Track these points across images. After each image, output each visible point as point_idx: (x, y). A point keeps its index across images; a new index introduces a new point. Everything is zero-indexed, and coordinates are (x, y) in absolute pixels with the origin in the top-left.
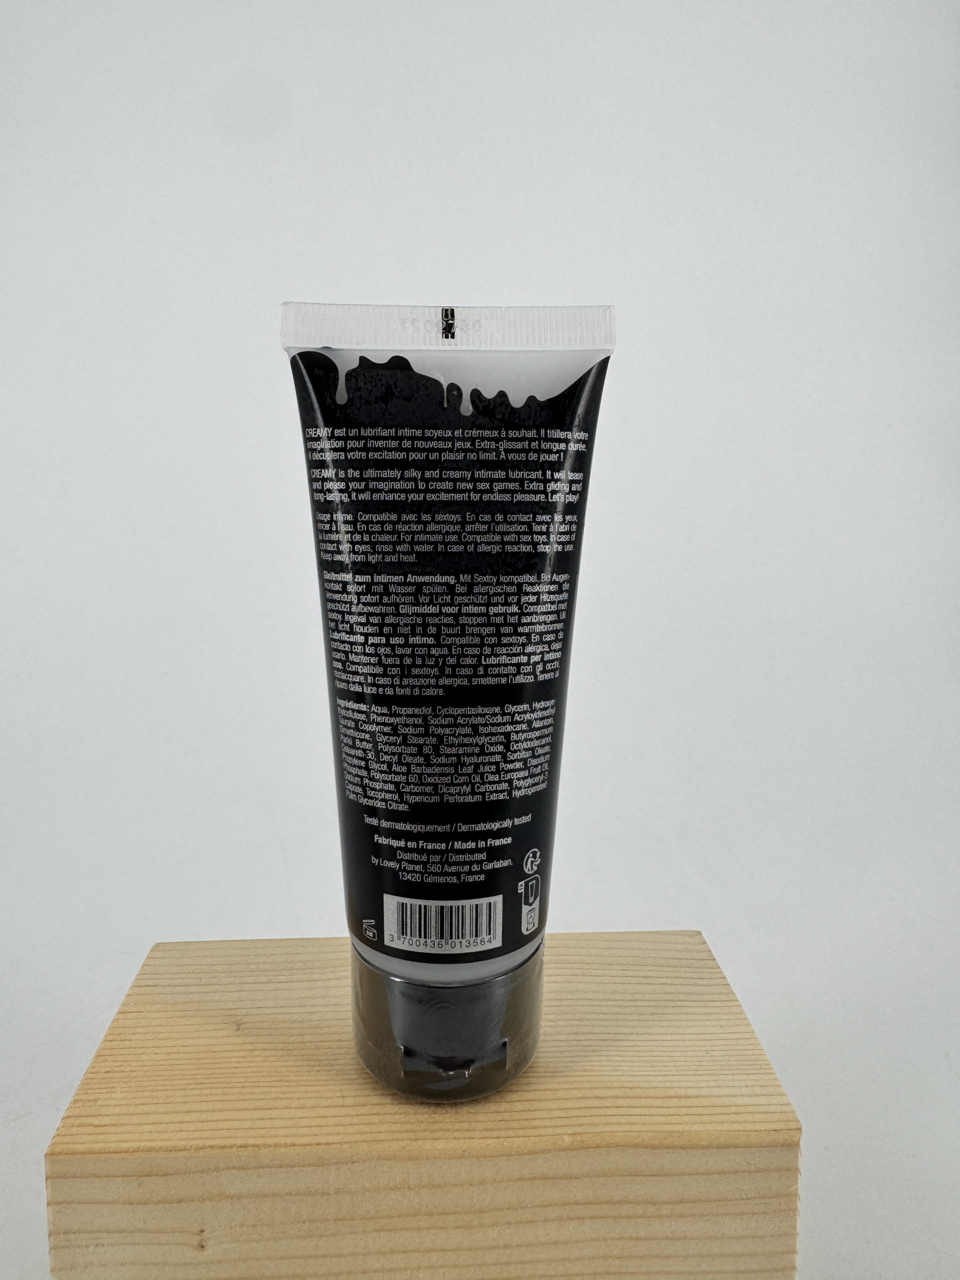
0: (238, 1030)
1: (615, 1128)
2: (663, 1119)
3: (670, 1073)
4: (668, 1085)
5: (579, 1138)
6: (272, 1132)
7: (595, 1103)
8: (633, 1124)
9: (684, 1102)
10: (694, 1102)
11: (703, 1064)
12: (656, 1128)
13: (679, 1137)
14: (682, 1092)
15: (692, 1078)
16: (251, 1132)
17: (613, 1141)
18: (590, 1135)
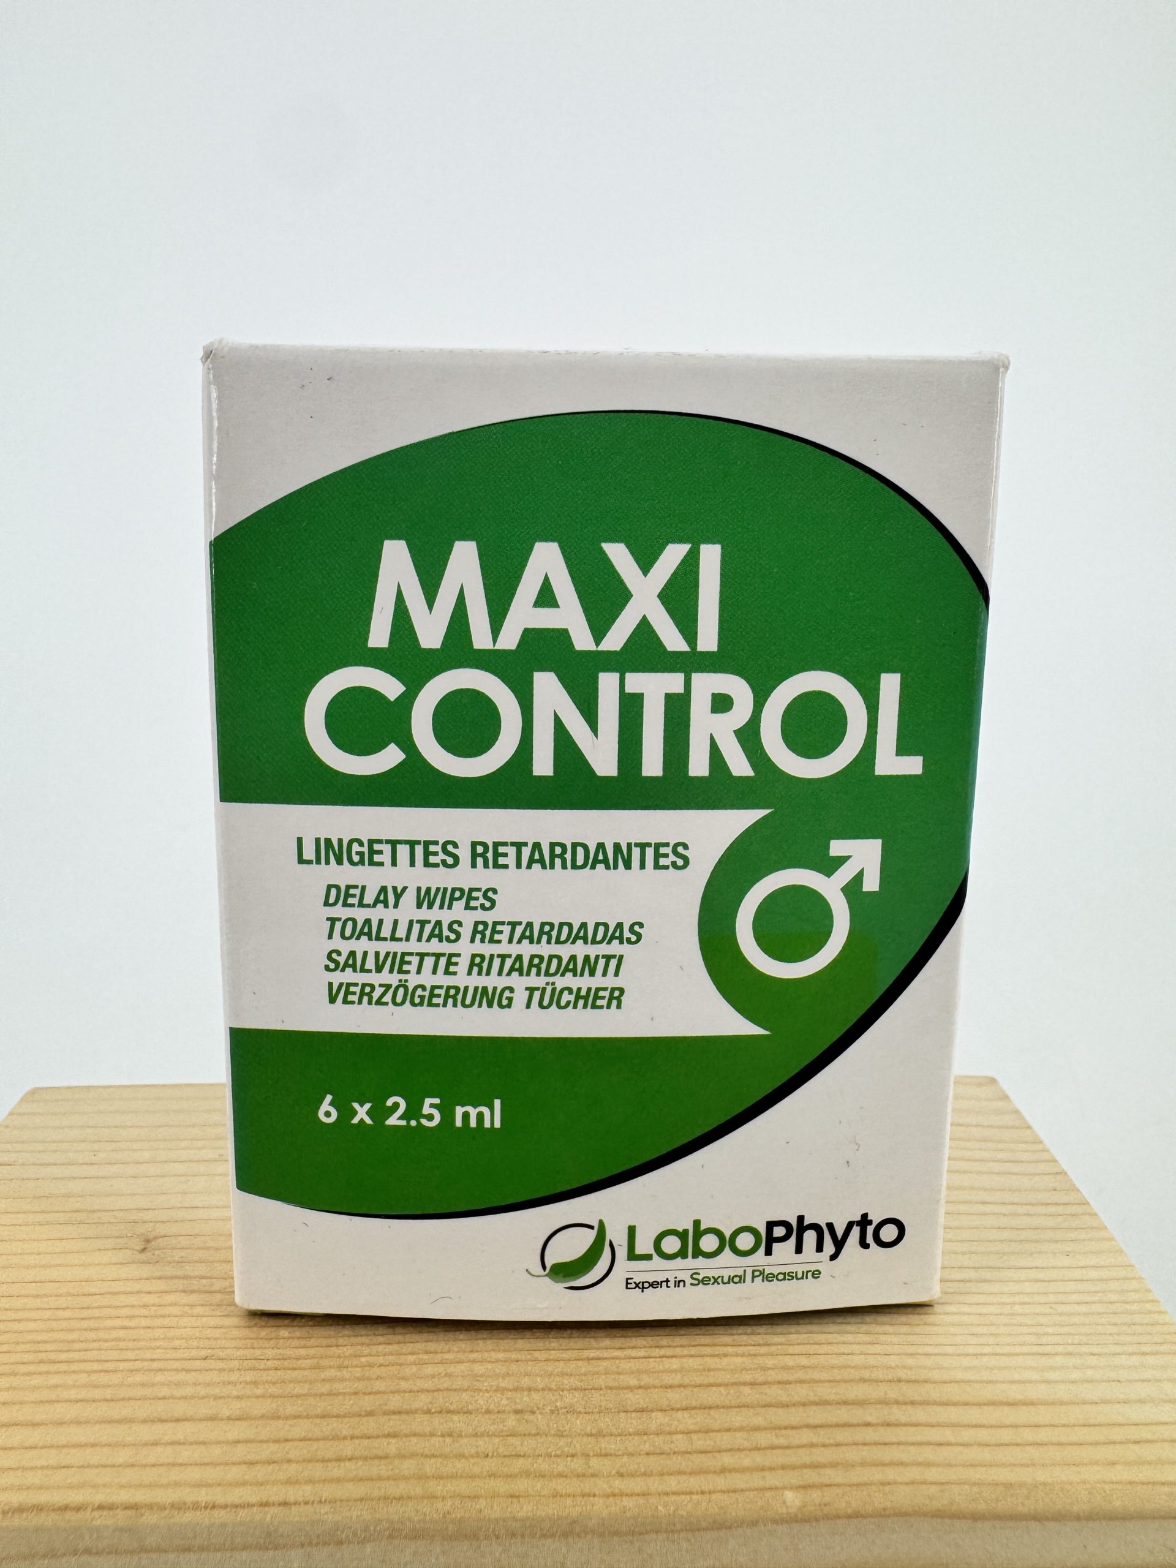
0: (144, 1250)
1: (891, 1474)
2: (986, 1455)
3: (986, 1350)
4: (985, 1375)
5: (816, 1496)
6: (175, 1475)
7: (843, 1414)
8: (928, 1464)
9: (1022, 1415)
10: (1044, 1415)
11: (1050, 1330)
12: (978, 1474)
13: (1028, 1497)
14: (1015, 1393)
15: (1030, 1361)
16: (130, 1475)
17: (888, 1504)
18: (840, 1491)
